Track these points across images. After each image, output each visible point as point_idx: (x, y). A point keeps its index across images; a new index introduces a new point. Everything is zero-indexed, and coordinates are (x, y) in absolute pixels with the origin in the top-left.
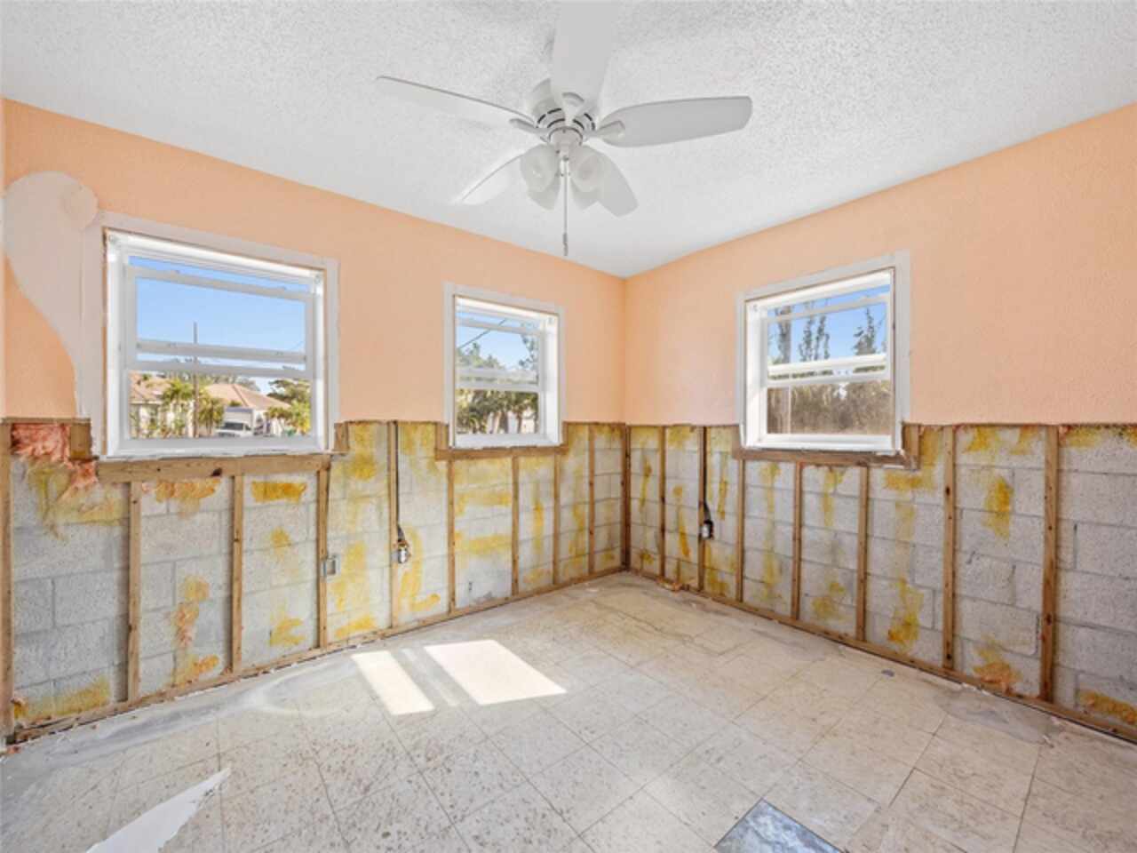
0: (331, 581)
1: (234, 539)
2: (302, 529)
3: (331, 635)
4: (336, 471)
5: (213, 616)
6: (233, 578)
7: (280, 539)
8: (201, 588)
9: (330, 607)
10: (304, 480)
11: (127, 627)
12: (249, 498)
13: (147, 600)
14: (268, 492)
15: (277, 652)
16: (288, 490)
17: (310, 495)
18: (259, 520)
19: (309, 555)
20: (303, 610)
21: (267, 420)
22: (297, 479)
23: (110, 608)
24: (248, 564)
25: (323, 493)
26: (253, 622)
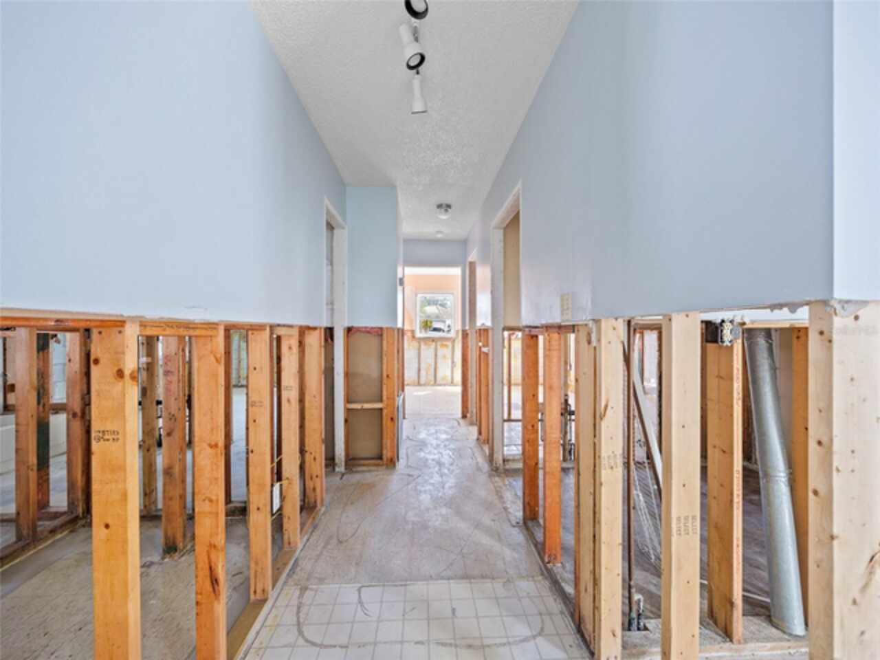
0: (455, 369)
1: (436, 355)
2: (449, 356)
3: (455, 381)
4: (456, 341)
5: (432, 370)
6: (436, 363)
7: (444, 357)
8: (430, 365)
9: (455, 375)
10: (449, 344)
11: (419, 370)
12: (439, 347)
13: (423, 366)
14: (442, 346)
15: (444, 382)
16: (446, 346)
17: (451, 347)
18: (441, 352)
20: (449, 374)
23: (417, 365)
24: (439, 361)
25: (453, 347)
26: (440, 374)
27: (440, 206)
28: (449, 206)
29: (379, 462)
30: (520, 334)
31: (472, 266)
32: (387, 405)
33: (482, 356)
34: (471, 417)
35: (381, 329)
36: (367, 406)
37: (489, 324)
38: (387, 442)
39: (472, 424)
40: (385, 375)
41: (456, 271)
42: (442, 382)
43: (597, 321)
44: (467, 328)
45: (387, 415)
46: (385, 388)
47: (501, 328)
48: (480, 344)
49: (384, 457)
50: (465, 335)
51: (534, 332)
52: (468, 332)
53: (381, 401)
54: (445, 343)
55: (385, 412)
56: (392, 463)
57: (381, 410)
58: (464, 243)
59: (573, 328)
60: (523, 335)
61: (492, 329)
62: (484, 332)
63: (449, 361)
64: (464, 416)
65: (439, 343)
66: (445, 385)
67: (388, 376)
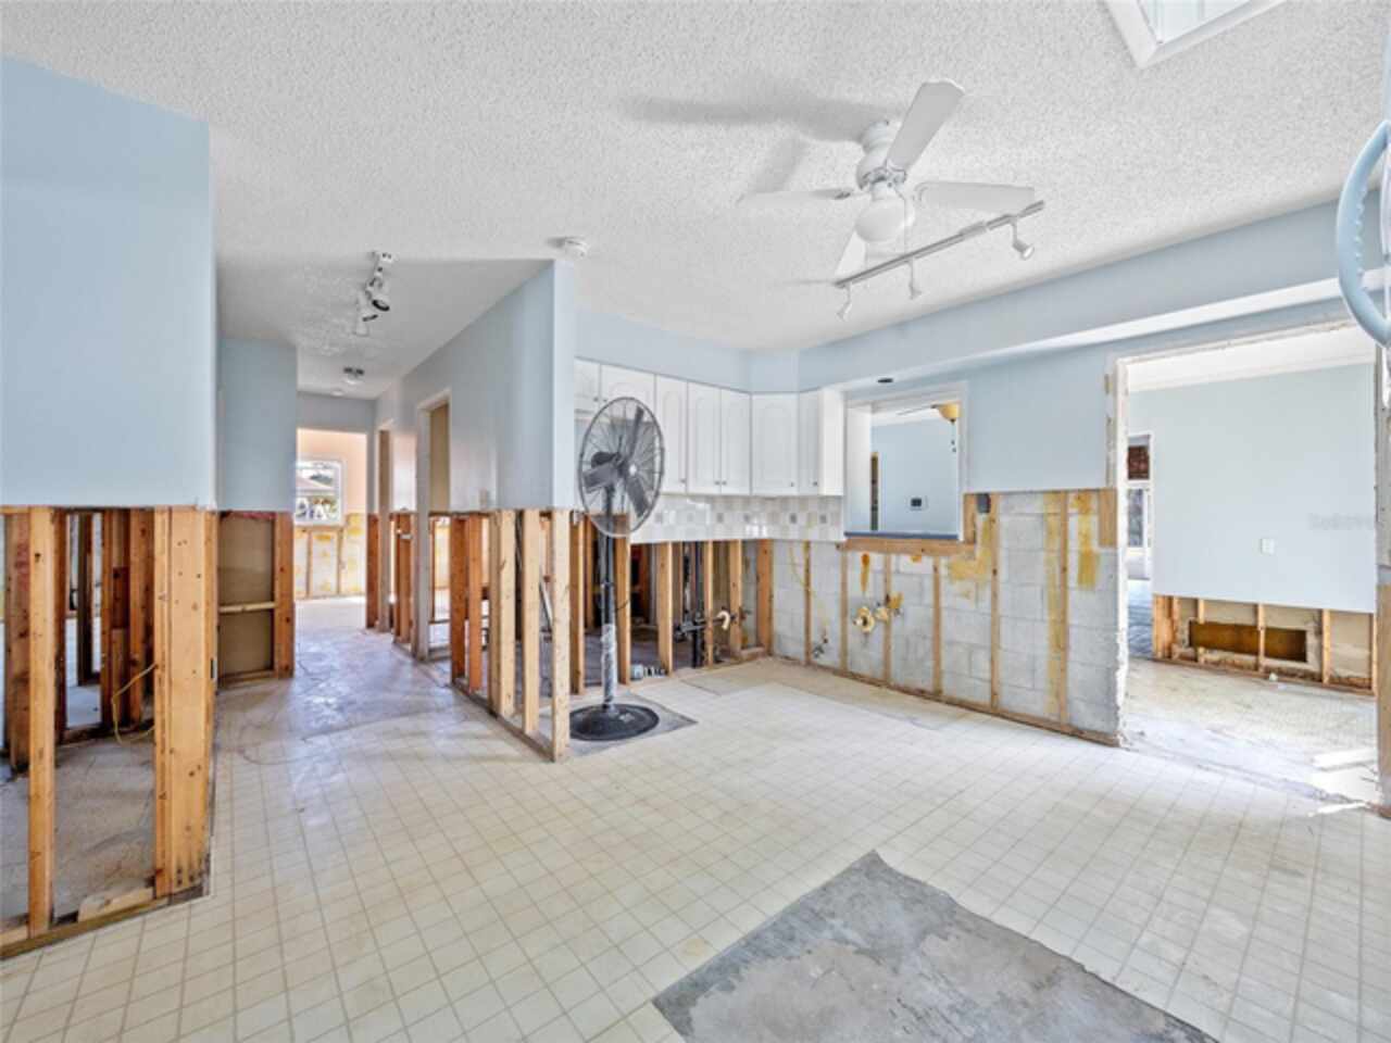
0: (343, 571)
1: (309, 553)
2: (333, 553)
3: (343, 589)
4: (345, 531)
5: (303, 575)
6: (309, 564)
7: (325, 554)
9: (343, 580)
10: (334, 535)
12: (314, 539)
14: (321, 538)
15: (324, 593)
16: (328, 538)
17: (335, 539)
18: (318, 547)
19: (335, 561)
20: (332, 580)
21: (311, 505)
22: (330, 534)
24: (314, 562)
25: (340, 540)
26: (316, 580)
27: (348, 370)
28: (360, 372)
29: (270, 673)
30: (447, 520)
31: (385, 438)
32: (282, 604)
33: (402, 544)
34: (382, 622)
35: (273, 514)
36: (250, 607)
37: (412, 507)
38: (280, 648)
39: (383, 631)
40: (278, 568)
41: (361, 440)
42: (320, 593)
43: (499, 511)
44: (376, 511)
45: (280, 615)
46: (277, 583)
47: (427, 514)
48: (399, 531)
49: (277, 666)
50: (372, 521)
51: (462, 517)
52: (379, 517)
53: (272, 599)
54: (326, 533)
55: (277, 613)
56: (288, 672)
57: (271, 611)
58: (372, 405)
59: (487, 515)
60: (451, 520)
61: (417, 515)
62: (402, 518)
63: (334, 561)
64: (370, 625)
65: (314, 535)
66: (324, 597)
67: (282, 570)
